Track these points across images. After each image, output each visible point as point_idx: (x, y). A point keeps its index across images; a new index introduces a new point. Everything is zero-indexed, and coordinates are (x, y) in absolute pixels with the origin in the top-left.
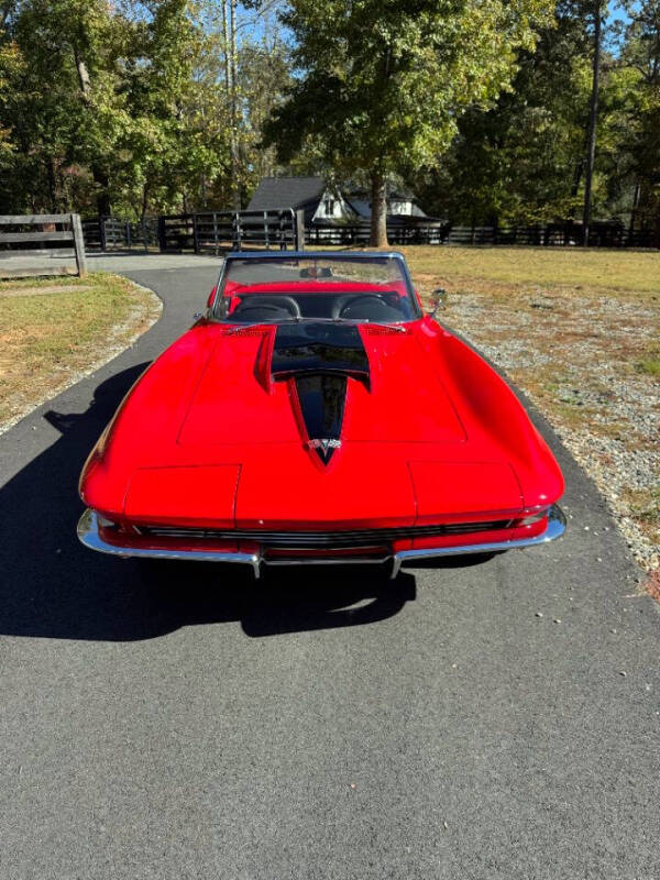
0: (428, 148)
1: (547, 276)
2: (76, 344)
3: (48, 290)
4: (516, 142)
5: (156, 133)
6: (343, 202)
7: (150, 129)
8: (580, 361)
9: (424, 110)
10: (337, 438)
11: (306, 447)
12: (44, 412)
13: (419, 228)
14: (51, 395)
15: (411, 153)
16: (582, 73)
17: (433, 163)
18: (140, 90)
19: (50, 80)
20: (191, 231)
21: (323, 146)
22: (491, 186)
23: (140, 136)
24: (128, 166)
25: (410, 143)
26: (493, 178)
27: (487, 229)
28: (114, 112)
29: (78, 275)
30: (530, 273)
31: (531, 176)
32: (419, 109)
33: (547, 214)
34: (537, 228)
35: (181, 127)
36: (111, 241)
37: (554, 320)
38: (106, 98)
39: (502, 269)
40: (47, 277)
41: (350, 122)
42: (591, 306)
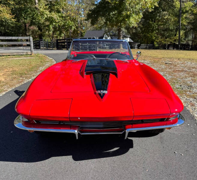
0: (134, 21)
1: (169, 56)
2: (28, 72)
3: (21, 58)
4: (159, 21)
5: (56, 17)
6: (110, 37)
7: (55, 16)
8: (181, 77)
9: (133, 10)
11: (95, 93)
12: (14, 90)
13: (132, 45)
14: (17, 86)
15: (129, 22)
16: (177, 3)
17: (136, 25)
18: (52, 5)
19: (27, 2)
20: (66, 44)
21: (104, 21)
22: (152, 33)
23: (52, 17)
24: (48, 26)
25: (129, 20)
26: (153, 31)
27: (151, 45)
28: (44, 11)
29: (31, 54)
30: (164, 55)
31: (163, 31)
32: (131, 10)
33: (168, 41)
34: (165, 45)
35: (64, 15)
36: (42, 47)
37: (172, 67)
38: (42, 7)
39: (156, 54)
40: (22, 55)
41: (112, 13)
42: (183, 63)
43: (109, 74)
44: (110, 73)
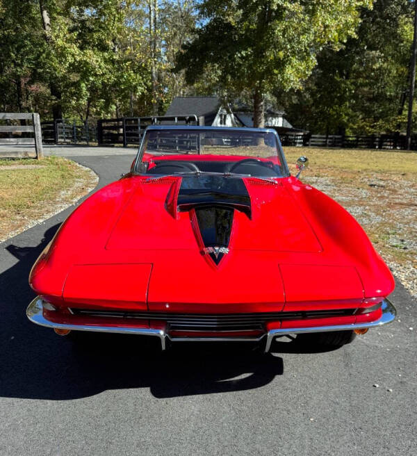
0: (295, 75)
1: (380, 167)
2: (33, 202)
3: (13, 167)
4: (359, 75)
5: (97, 61)
6: (232, 115)
7: (94, 58)
8: (405, 221)
9: (293, 47)
10: (226, 247)
11: (202, 253)
12: (6, 245)
13: (288, 135)
14: (12, 235)
15: (283, 78)
16: (405, 28)
17: (299, 86)
18: (87, 30)
19: (21, 22)
20: (121, 131)
21: (220, 72)
22: (340, 106)
23: (86, 63)
24: (76, 85)
25: (282, 71)
26: (342, 100)
27: (337, 137)
28: (67, 45)
29: (36, 158)
30: (368, 164)
31: (370, 100)
32: (289, 46)
33: (380, 127)
34: (373, 137)
35: (116, 57)
36: (62, 138)
37: (386, 195)
38: (61, 35)
39: (348, 161)
40: (13, 159)
41: (239, 55)
42: (413, 186)
43: (233, 211)
44: (235, 209)
